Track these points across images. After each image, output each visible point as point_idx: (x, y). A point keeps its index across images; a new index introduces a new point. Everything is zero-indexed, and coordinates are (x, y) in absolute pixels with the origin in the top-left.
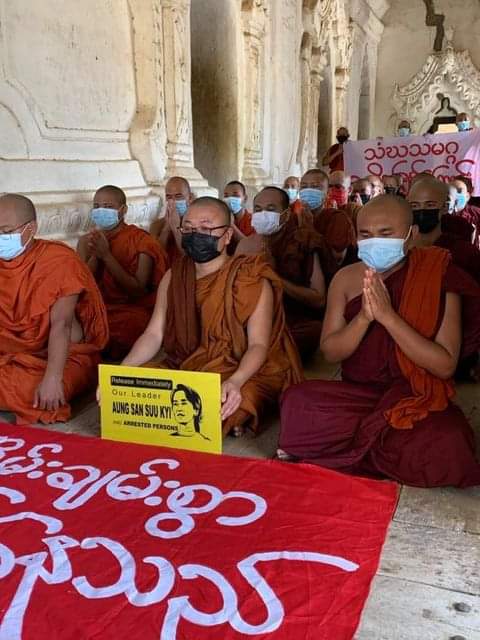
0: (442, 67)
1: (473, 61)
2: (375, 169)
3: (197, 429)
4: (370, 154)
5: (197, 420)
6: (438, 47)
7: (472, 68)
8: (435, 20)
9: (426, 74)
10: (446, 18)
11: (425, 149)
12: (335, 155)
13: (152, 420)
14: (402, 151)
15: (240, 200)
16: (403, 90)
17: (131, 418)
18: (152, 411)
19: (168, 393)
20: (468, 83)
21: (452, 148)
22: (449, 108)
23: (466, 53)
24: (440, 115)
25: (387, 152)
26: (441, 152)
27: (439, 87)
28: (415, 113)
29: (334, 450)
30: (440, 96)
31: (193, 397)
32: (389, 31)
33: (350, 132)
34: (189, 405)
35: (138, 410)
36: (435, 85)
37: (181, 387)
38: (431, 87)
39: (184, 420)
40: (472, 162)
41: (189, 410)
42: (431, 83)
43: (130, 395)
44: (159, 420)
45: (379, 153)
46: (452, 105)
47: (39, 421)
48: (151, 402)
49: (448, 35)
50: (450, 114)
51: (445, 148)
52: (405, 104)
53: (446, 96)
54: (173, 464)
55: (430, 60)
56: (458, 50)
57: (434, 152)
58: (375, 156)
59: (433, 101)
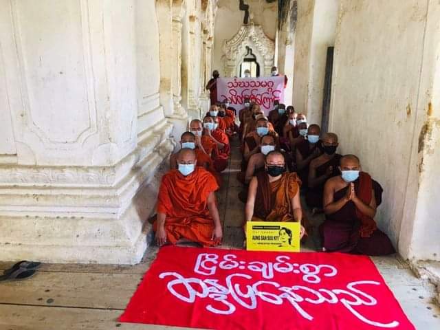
0: (248, 33)
1: (264, 32)
2: (233, 93)
3: (290, 243)
4: (230, 85)
5: (290, 240)
6: (246, 22)
7: (263, 35)
8: (244, 7)
9: (240, 36)
10: (250, 7)
11: (258, 84)
12: (212, 85)
13: (271, 241)
14: (247, 84)
15: (212, 124)
16: (229, 43)
17: (260, 241)
18: (270, 238)
19: (278, 231)
20: (261, 42)
21: (270, 84)
22: (252, 54)
23: (260, 27)
24: (247, 57)
25: (239, 84)
26: (265, 86)
27: (246, 43)
28: (235, 56)
29: (342, 246)
30: (247, 47)
31: (289, 232)
32: (221, 10)
33: (219, 73)
34: (287, 235)
35: (264, 238)
36: (245, 42)
37: (283, 228)
38: (243, 43)
39: (284, 240)
40: (280, 91)
41: (287, 237)
42: (243, 40)
43: (260, 233)
44: (274, 241)
45: (235, 85)
46: (253, 53)
47: (211, 246)
48: (270, 235)
49: (251, 16)
50: (252, 57)
51: (267, 84)
52: (230, 51)
53: (250, 47)
54: (288, 258)
55: (243, 28)
56: (256, 25)
57: (262, 86)
58: (233, 86)
59: (244, 51)
